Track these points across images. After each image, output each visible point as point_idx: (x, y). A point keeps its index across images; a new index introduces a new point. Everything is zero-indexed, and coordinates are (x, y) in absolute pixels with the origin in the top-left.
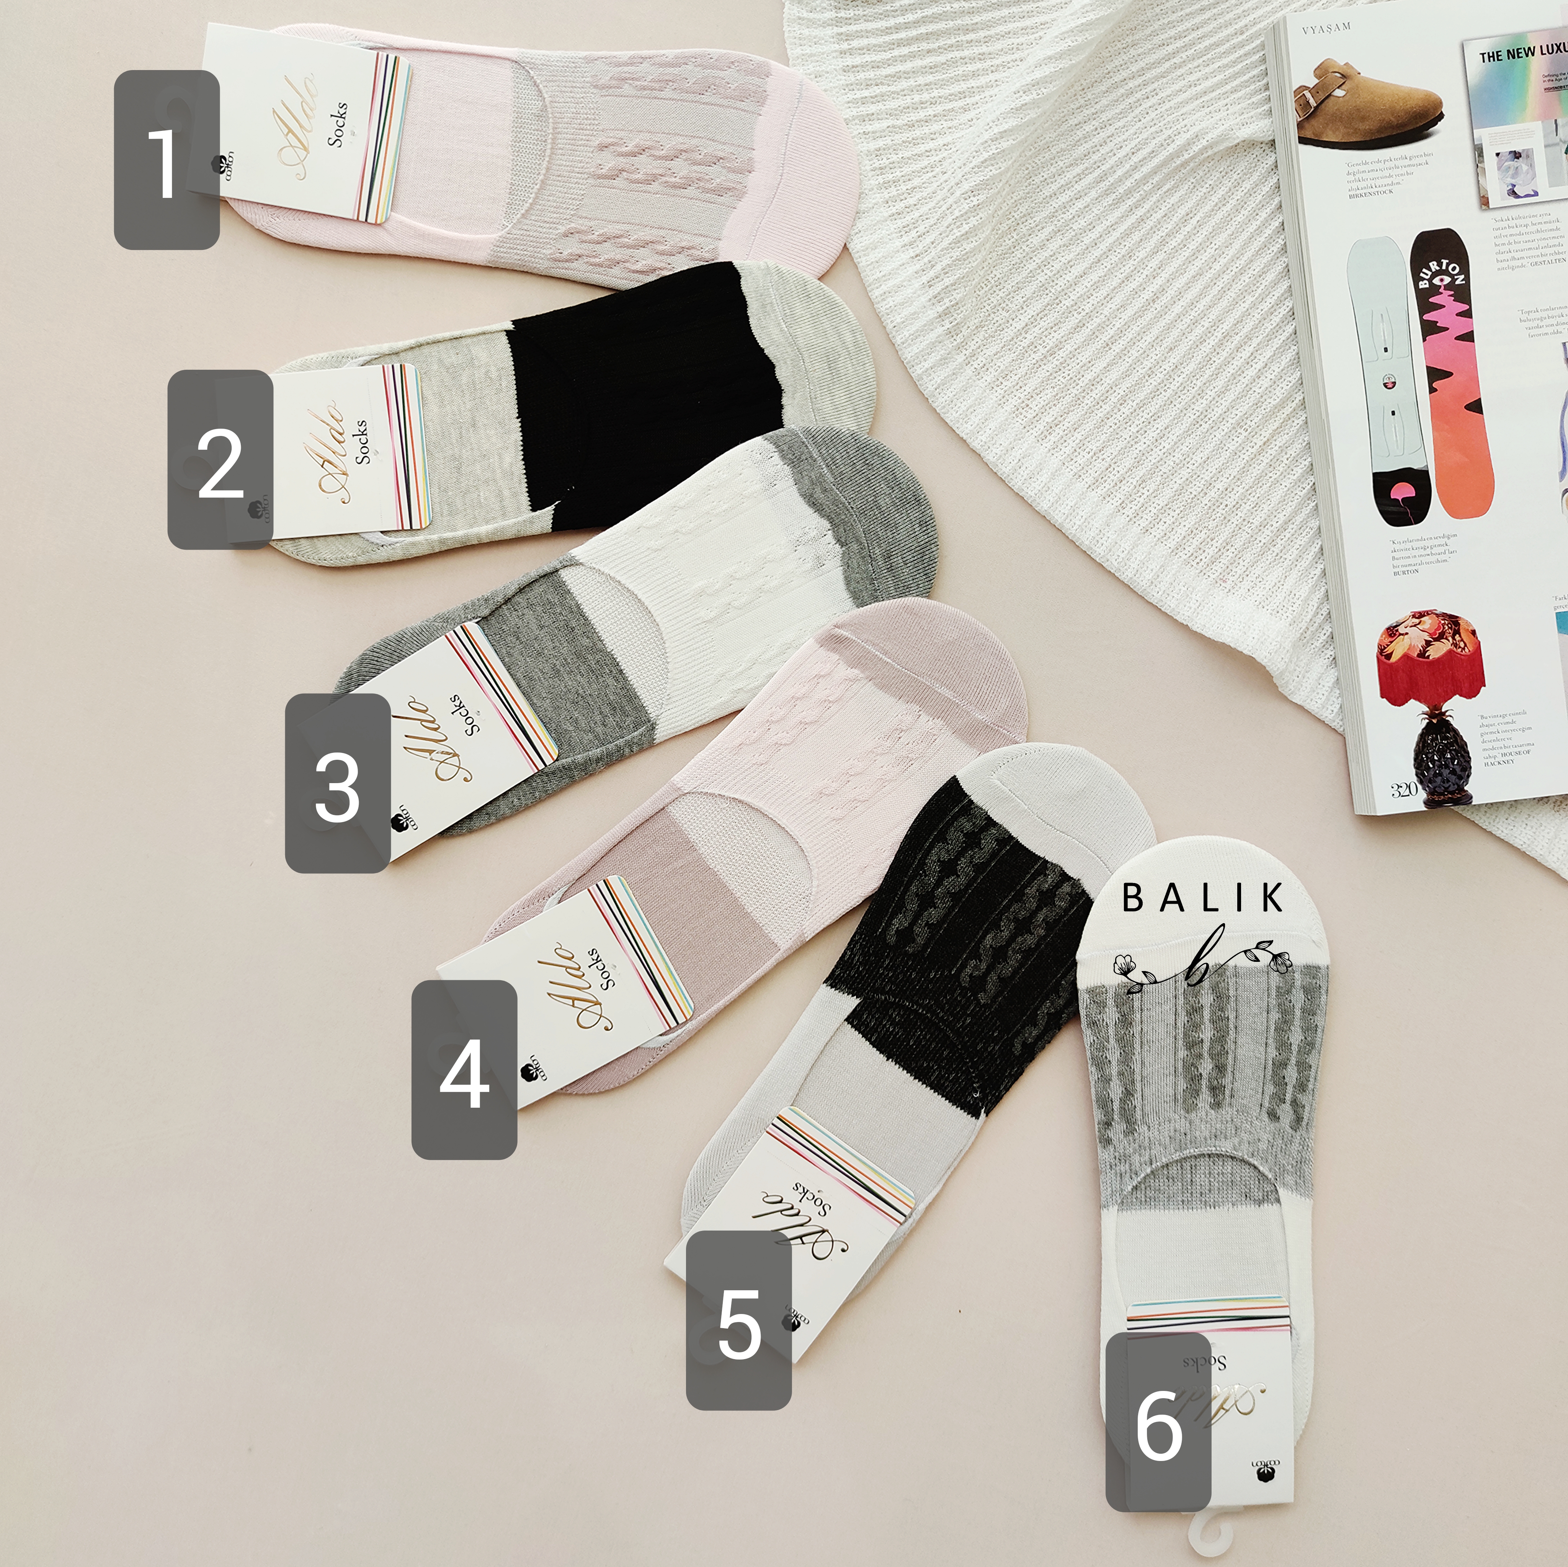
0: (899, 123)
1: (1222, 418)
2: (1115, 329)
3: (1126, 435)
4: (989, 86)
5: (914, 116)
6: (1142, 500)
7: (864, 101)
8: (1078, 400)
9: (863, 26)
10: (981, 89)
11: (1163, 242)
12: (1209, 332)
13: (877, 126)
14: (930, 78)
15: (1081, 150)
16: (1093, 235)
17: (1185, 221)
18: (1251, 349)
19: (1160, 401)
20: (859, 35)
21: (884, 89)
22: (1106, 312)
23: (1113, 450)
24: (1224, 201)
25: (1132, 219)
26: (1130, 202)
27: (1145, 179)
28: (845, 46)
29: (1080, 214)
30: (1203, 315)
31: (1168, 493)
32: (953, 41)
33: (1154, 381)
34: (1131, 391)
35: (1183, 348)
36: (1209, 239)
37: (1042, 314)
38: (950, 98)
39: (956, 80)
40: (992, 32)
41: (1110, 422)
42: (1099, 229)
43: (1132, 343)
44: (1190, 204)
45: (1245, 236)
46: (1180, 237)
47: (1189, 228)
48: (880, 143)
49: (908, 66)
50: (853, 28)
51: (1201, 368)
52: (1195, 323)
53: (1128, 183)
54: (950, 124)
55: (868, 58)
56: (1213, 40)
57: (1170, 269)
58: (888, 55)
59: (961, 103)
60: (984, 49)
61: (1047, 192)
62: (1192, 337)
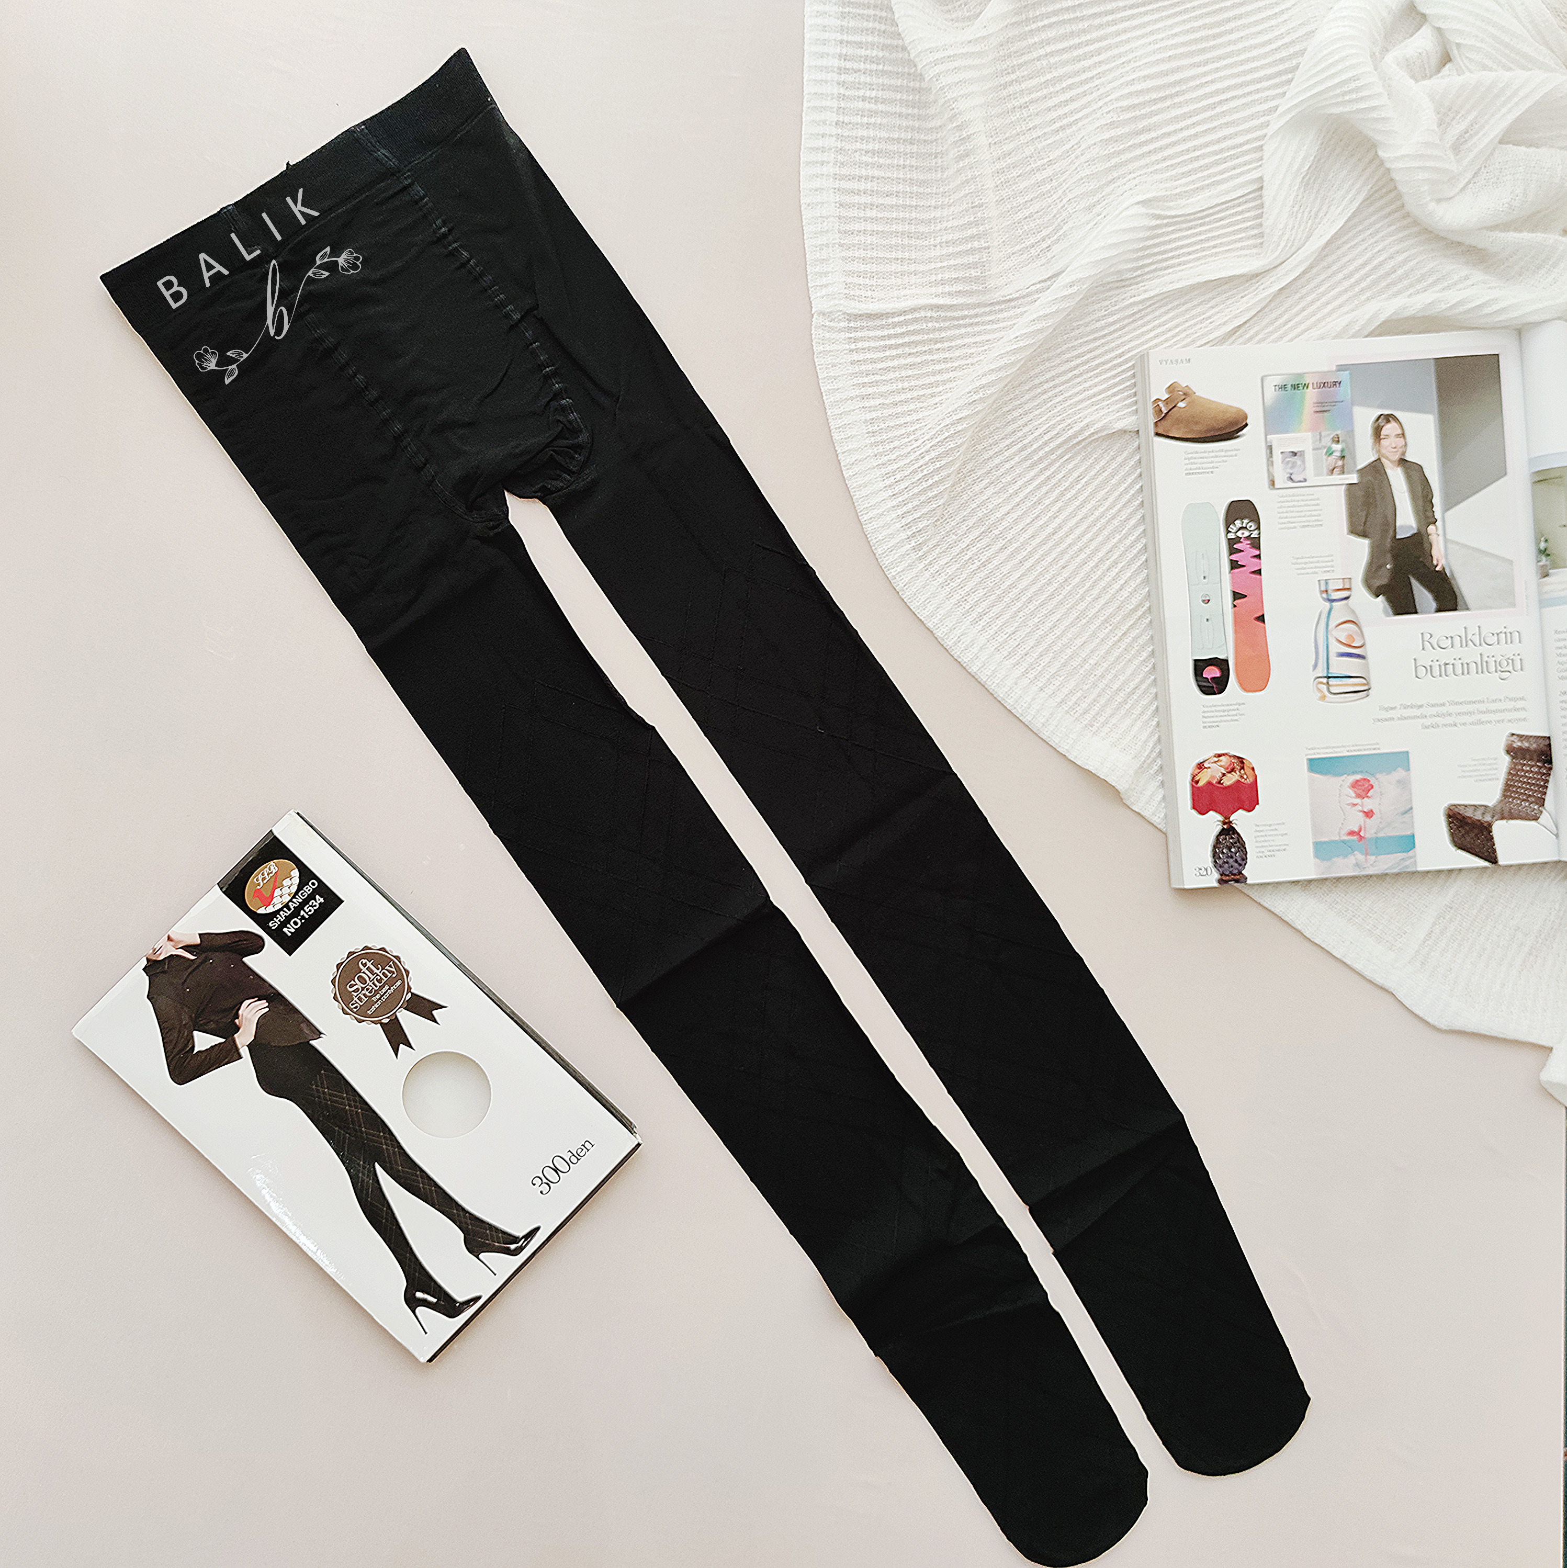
0: (887, 402)
1: (1095, 616)
2: (1027, 551)
3: (1031, 623)
4: (949, 380)
5: (898, 398)
6: (1039, 668)
7: (864, 385)
8: (1000, 598)
9: (866, 333)
10: (944, 382)
11: (1062, 494)
12: (1090, 557)
13: (872, 403)
14: (910, 372)
15: (1010, 429)
16: (1016, 487)
17: (1077, 481)
18: (1117, 570)
19: (1054, 602)
20: (862, 339)
21: (878, 378)
22: (1022, 540)
23: (1022, 633)
24: (1104, 469)
25: (1042, 478)
26: (1041, 466)
27: (1052, 451)
28: (853, 346)
29: (1007, 472)
30: (1086, 545)
31: (1057, 664)
32: (926, 348)
33: (1051, 589)
34: (1036, 594)
35: (1071, 567)
36: (1092, 494)
37: (979, 538)
38: (923, 387)
39: (927, 374)
40: (953, 344)
41: (1021, 614)
42: (1020, 483)
43: (1038, 561)
44: (1081, 470)
45: (1117, 494)
46: (1073, 492)
47: (1079, 486)
48: (874, 415)
49: (896, 363)
50: (859, 334)
51: (1083, 581)
52: (1081, 550)
53: (1041, 454)
54: (921, 405)
55: (868, 356)
56: (1101, 360)
57: (1065, 513)
58: (881, 355)
59: (929, 391)
60: (947, 355)
61: (986, 456)
62: (1078, 560)
